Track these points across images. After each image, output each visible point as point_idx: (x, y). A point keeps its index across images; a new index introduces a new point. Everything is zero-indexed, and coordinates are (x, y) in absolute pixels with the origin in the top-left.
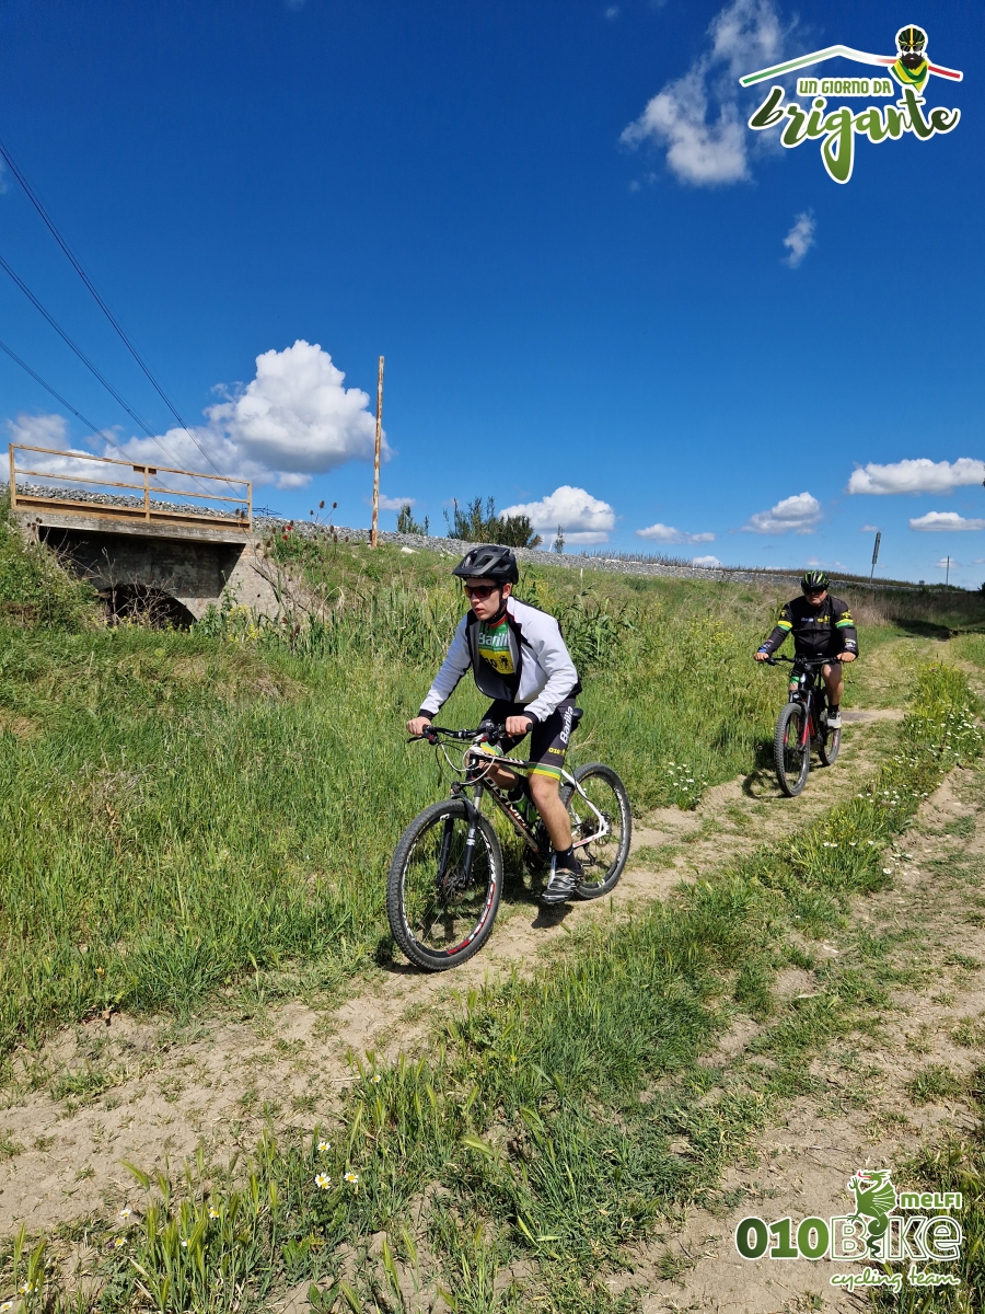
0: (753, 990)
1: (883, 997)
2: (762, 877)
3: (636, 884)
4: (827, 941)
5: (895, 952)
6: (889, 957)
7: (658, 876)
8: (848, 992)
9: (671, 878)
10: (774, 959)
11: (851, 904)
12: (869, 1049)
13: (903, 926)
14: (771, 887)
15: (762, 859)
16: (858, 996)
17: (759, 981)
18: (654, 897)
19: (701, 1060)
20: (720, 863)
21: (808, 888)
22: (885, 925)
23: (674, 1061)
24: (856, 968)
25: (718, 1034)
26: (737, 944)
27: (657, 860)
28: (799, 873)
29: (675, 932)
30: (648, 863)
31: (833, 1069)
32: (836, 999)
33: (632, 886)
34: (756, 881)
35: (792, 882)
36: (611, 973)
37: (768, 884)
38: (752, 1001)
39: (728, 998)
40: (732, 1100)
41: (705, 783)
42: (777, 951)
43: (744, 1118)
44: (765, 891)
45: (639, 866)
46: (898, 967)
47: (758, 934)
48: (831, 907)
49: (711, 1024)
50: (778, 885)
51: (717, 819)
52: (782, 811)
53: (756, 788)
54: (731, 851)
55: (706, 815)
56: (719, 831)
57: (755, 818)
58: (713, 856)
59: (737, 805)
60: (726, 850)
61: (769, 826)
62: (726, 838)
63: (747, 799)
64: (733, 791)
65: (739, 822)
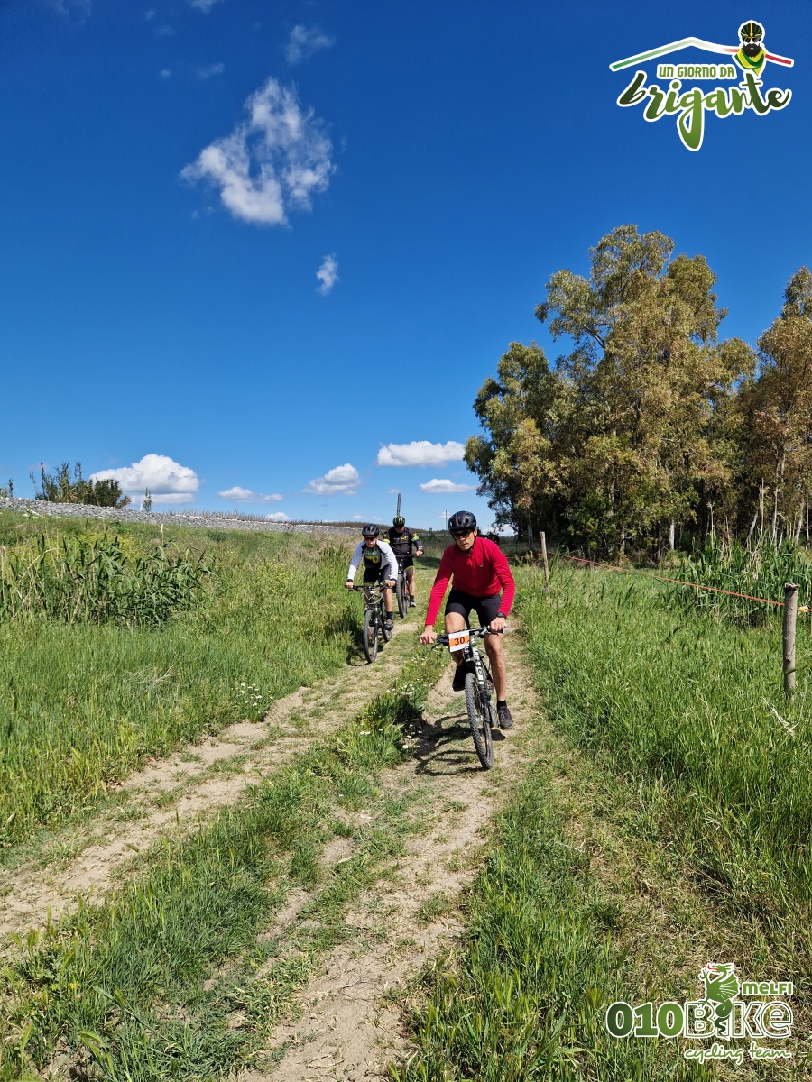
0: (304, 865)
1: (400, 847)
2: (315, 768)
3: (209, 794)
4: (363, 811)
5: (411, 809)
6: (406, 814)
7: (230, 783)
8: (375, 849)
9: (239, 783)
10: (322, 834)
11: (382, 777)
12: (390, 891)
13: (416, 788)
14: (321, 775)
15: (315, 754)
16: (383, 851)
17: (310, 856)
18: (223, 803)
19: (260, 937)
20: (283, 763)
21: (350, 770)
22: (405, 789)
23: (235, 944)
24: (381, 828)
25: (275, 910)
26: (293, 828)
27: (229, 769)
28: (343, 760)
29: (240, 829)
30: (220, 773)
31: (364, 915)
32: (367, 857)
33: (205, 797)
34: (310, 773)
35: (338, 768)
36: (180, 879)
37: (319, 774)
38: (304, 875)
39: (284, 877)
40: (283, 965)
41: (271, 698)
42: (325, 827)
43: (292, 977)
44: (317, 780)
45: (212, 777)
46: (413, 821)
47: (309, 817)
48: (366, 783)
49: (269, 903)
50: (327, 772)
51: (282, 726)
52: (332, 711)
53: (313, 696)
54: (291, 751)
55: (273, 724)
56: (283, 736)
57: (311, 720)
58: (277, 757)
59: (298, 712)
60: (287, 751)
61: (322, 725)
62: (288, 741)
63: (306, 706)
64: (295, 700)
65: (299, 726)
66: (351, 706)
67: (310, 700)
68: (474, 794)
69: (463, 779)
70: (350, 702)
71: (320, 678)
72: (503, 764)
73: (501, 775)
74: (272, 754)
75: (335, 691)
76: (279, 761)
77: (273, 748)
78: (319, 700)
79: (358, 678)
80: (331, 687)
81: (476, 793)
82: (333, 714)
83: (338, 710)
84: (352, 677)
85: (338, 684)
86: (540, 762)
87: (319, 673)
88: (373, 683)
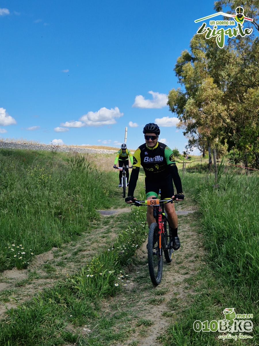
2: (56, 298)
4: (85, 326)
11: (100, 304)
13: (121, 311)
21: (79, 300)
22: (115, 312)
28: (75, 293)
35: (71, 298)
37: (58, 302)
41: (32, 254)
44: (57, 306)
48: (89, 308)
50: (64, 301)
51: (38, 272)
52: (72, 263)
53: (61, 253)
54: (42, 288)
55: (32, 271)
56: (38, 278)
57: (58, 269)
58: (32, 291)
59: (50, 263)
60: (39, 287)
61: (64, 271)
62: (41, 281)
63: (56, 260)
64: (49, 256)
65: (48, 272)
66: (85, 260)
67: (59, 256)
68: (158, 315)
69: (152, 306)
70: (84, 257)
71: (66, 242)
72: (179, 296)
73: (177, 303)
74: (29, 289)
75: (75, 250)
76: (33, 294)
77: (31, 286)
78: (64, 256)
79: (91, 242)
80: (73, 248)
81: (160, 314)
82: (72, 265)
83: (76, 262)
84: (87, 241)
85: (78, 245)
86: (203, 294)
87: (65, 239)
88: (100, 245)
